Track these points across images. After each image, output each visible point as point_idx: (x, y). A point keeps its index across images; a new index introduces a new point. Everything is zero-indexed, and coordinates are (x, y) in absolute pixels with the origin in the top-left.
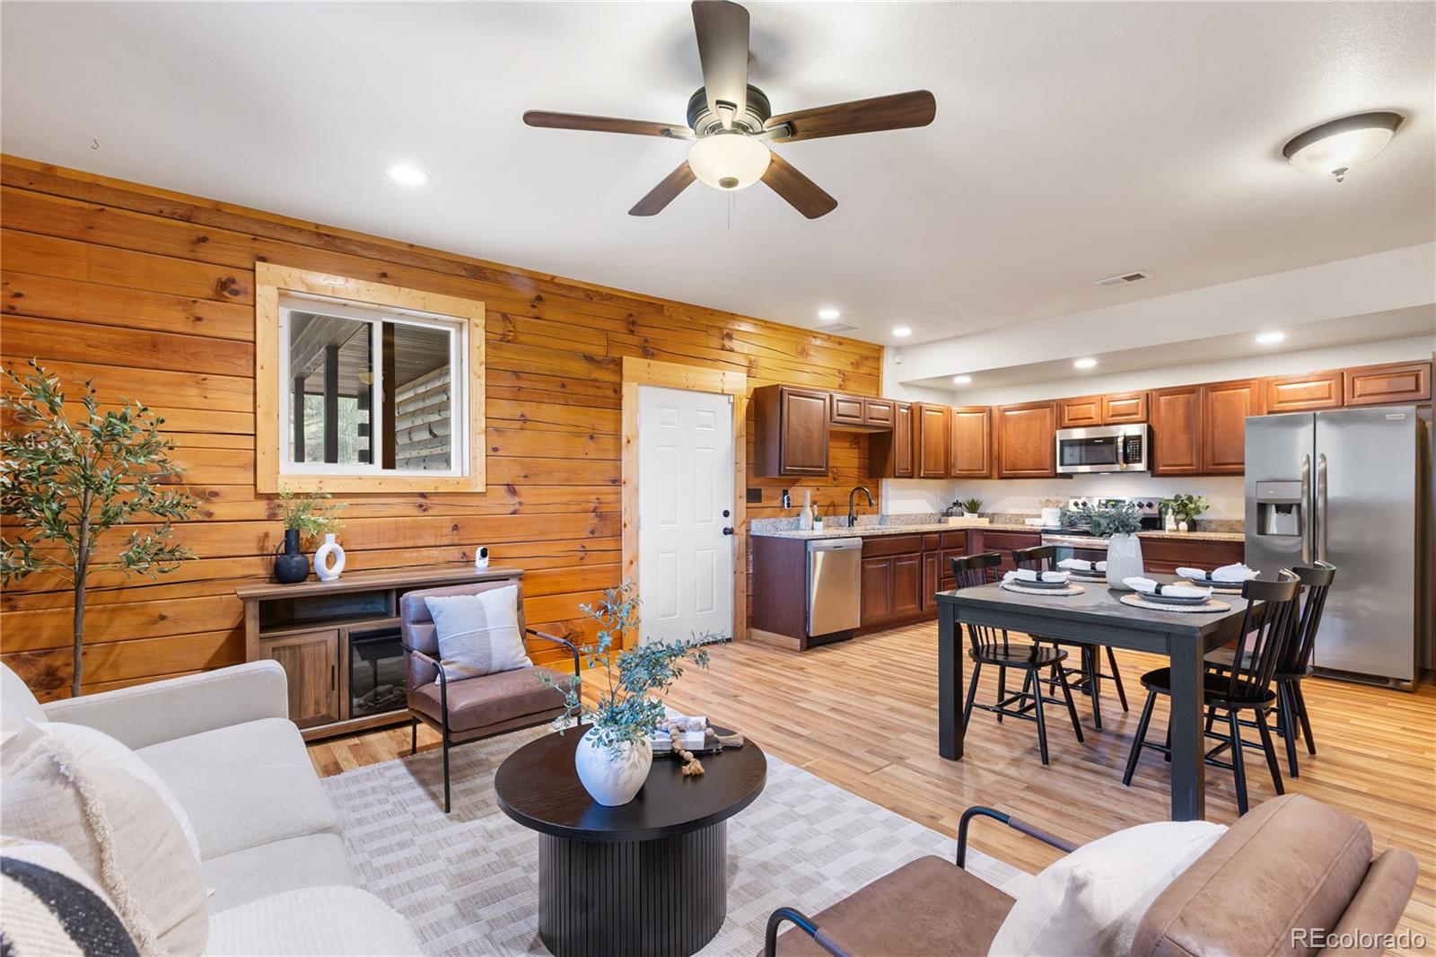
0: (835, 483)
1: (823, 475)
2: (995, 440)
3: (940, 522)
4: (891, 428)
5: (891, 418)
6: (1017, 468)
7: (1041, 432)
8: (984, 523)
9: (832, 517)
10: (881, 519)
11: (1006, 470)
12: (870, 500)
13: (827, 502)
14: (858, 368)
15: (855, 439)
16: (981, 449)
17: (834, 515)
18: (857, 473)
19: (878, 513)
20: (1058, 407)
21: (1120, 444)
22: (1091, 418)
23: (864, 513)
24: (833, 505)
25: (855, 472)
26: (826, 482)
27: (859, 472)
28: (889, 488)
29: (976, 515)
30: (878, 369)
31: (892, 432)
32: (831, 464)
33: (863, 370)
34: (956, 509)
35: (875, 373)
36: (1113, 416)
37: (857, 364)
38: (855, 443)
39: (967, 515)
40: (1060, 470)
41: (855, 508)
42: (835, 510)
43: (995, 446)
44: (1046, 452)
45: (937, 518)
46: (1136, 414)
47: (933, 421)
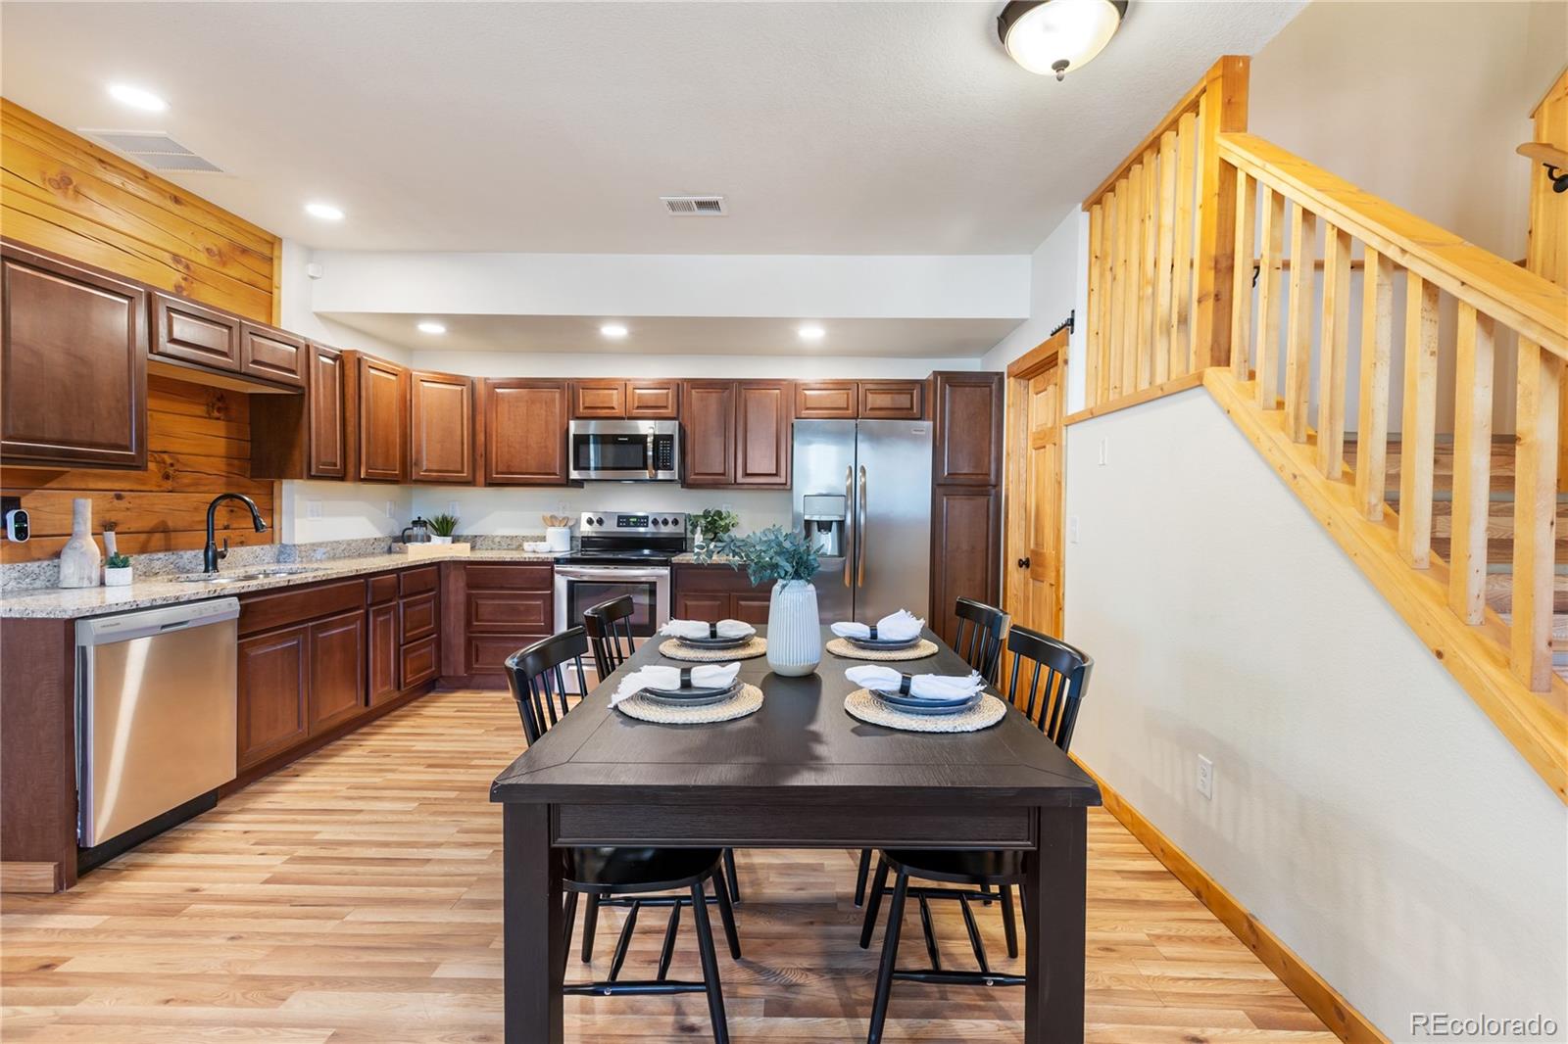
0: (169, 484)
1: (135, 465)
2: (480, 428)
3: (390, 551)
4: (300, 387)
5: (301, 368)
6: (513, 470)
7: (547, 422)
8: (462, 552)
9: (161, 555)
10: (281, 553)
11: (497, 473)
12: (255, 519)
13: (149, 522)
14: (224, 264)
15: (218, 402)
16: (459, 439)
17: (168, 549)
18: (223, 467)
19: (273, 542)
20: (571, 390)
21: (650, 446)
22: (613, 408)
23: (242, 543)
24: (164, 529)
25: (220, 465)
26: (143, 482)
27: (229, 465)
28: (296, 497)
29: (449, 539)
30: (271, 278)
31: (302, 395)
32: (154, 444)
33: (235, 271)
34: (416, 530)
35: (263, 282)
36: (638, 408)
37: (220, 254)
38: (219, 410)
39: (436, 540)
40: (574, 475)
41: (220, 535)
42: (168, 540)
43: (481, 437)
44: (554, 450)
45: (384, 545)
46: (666, 407)
47: (380, 387)
